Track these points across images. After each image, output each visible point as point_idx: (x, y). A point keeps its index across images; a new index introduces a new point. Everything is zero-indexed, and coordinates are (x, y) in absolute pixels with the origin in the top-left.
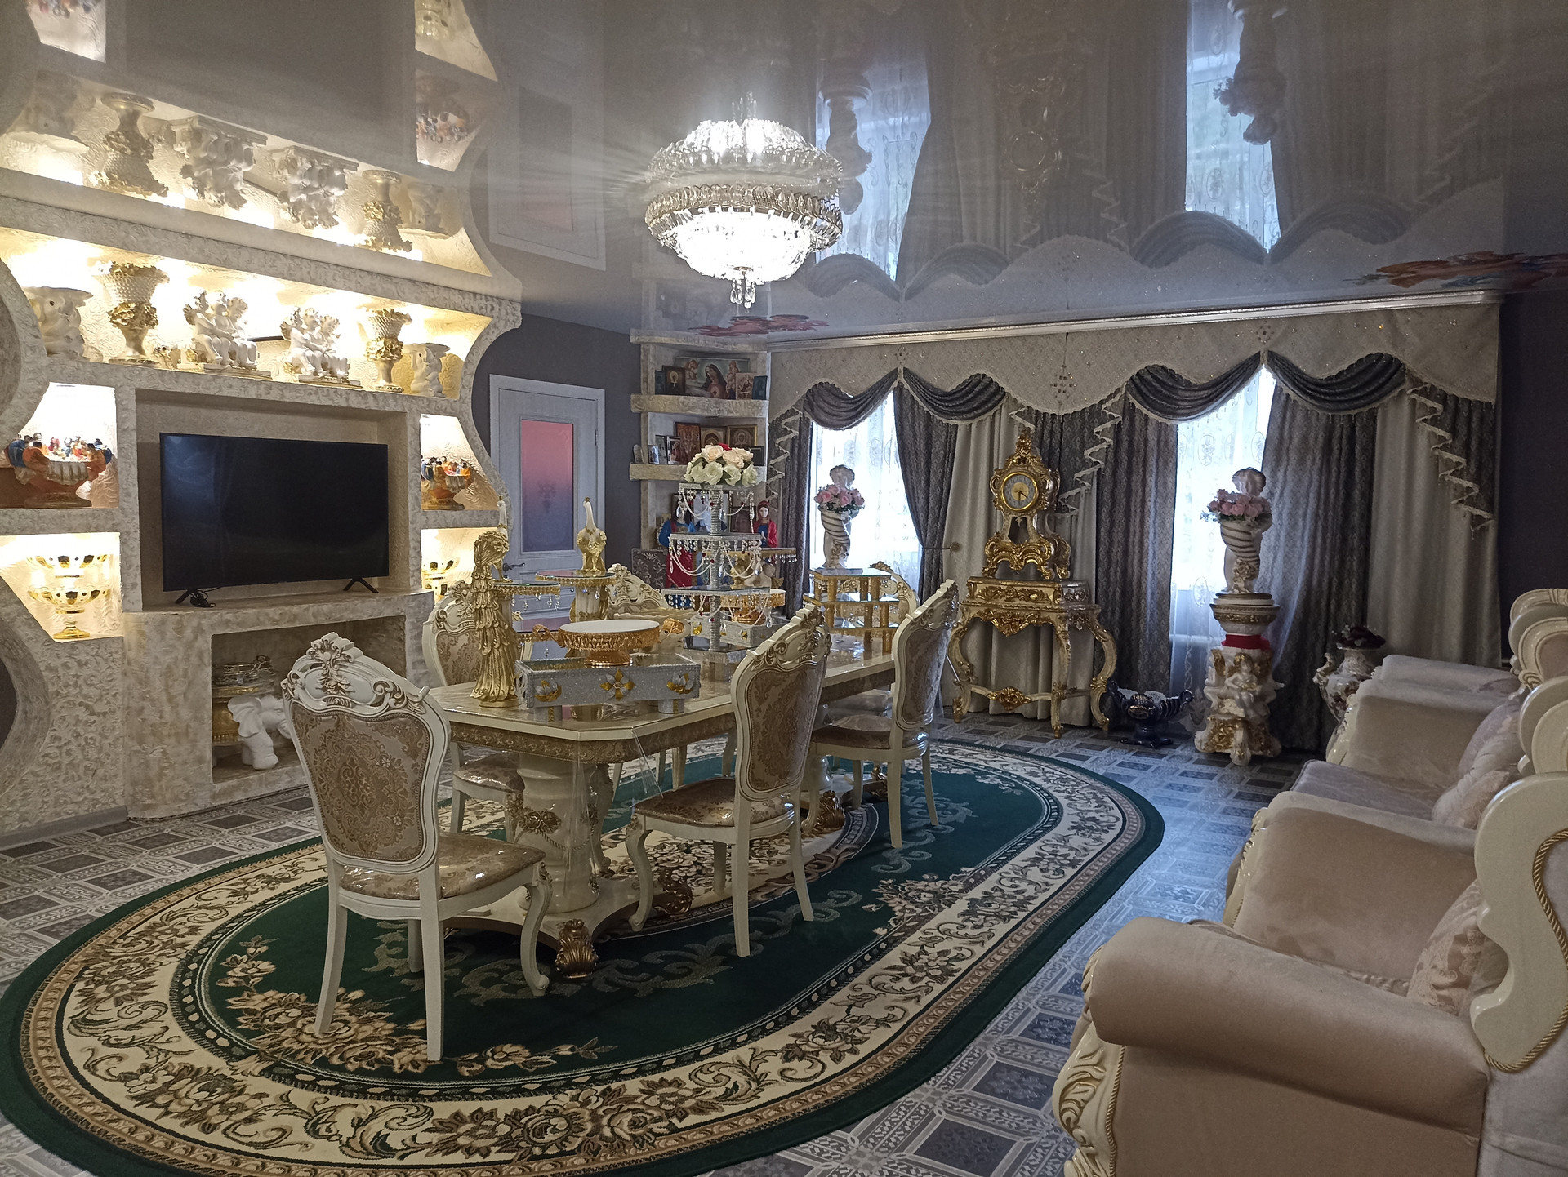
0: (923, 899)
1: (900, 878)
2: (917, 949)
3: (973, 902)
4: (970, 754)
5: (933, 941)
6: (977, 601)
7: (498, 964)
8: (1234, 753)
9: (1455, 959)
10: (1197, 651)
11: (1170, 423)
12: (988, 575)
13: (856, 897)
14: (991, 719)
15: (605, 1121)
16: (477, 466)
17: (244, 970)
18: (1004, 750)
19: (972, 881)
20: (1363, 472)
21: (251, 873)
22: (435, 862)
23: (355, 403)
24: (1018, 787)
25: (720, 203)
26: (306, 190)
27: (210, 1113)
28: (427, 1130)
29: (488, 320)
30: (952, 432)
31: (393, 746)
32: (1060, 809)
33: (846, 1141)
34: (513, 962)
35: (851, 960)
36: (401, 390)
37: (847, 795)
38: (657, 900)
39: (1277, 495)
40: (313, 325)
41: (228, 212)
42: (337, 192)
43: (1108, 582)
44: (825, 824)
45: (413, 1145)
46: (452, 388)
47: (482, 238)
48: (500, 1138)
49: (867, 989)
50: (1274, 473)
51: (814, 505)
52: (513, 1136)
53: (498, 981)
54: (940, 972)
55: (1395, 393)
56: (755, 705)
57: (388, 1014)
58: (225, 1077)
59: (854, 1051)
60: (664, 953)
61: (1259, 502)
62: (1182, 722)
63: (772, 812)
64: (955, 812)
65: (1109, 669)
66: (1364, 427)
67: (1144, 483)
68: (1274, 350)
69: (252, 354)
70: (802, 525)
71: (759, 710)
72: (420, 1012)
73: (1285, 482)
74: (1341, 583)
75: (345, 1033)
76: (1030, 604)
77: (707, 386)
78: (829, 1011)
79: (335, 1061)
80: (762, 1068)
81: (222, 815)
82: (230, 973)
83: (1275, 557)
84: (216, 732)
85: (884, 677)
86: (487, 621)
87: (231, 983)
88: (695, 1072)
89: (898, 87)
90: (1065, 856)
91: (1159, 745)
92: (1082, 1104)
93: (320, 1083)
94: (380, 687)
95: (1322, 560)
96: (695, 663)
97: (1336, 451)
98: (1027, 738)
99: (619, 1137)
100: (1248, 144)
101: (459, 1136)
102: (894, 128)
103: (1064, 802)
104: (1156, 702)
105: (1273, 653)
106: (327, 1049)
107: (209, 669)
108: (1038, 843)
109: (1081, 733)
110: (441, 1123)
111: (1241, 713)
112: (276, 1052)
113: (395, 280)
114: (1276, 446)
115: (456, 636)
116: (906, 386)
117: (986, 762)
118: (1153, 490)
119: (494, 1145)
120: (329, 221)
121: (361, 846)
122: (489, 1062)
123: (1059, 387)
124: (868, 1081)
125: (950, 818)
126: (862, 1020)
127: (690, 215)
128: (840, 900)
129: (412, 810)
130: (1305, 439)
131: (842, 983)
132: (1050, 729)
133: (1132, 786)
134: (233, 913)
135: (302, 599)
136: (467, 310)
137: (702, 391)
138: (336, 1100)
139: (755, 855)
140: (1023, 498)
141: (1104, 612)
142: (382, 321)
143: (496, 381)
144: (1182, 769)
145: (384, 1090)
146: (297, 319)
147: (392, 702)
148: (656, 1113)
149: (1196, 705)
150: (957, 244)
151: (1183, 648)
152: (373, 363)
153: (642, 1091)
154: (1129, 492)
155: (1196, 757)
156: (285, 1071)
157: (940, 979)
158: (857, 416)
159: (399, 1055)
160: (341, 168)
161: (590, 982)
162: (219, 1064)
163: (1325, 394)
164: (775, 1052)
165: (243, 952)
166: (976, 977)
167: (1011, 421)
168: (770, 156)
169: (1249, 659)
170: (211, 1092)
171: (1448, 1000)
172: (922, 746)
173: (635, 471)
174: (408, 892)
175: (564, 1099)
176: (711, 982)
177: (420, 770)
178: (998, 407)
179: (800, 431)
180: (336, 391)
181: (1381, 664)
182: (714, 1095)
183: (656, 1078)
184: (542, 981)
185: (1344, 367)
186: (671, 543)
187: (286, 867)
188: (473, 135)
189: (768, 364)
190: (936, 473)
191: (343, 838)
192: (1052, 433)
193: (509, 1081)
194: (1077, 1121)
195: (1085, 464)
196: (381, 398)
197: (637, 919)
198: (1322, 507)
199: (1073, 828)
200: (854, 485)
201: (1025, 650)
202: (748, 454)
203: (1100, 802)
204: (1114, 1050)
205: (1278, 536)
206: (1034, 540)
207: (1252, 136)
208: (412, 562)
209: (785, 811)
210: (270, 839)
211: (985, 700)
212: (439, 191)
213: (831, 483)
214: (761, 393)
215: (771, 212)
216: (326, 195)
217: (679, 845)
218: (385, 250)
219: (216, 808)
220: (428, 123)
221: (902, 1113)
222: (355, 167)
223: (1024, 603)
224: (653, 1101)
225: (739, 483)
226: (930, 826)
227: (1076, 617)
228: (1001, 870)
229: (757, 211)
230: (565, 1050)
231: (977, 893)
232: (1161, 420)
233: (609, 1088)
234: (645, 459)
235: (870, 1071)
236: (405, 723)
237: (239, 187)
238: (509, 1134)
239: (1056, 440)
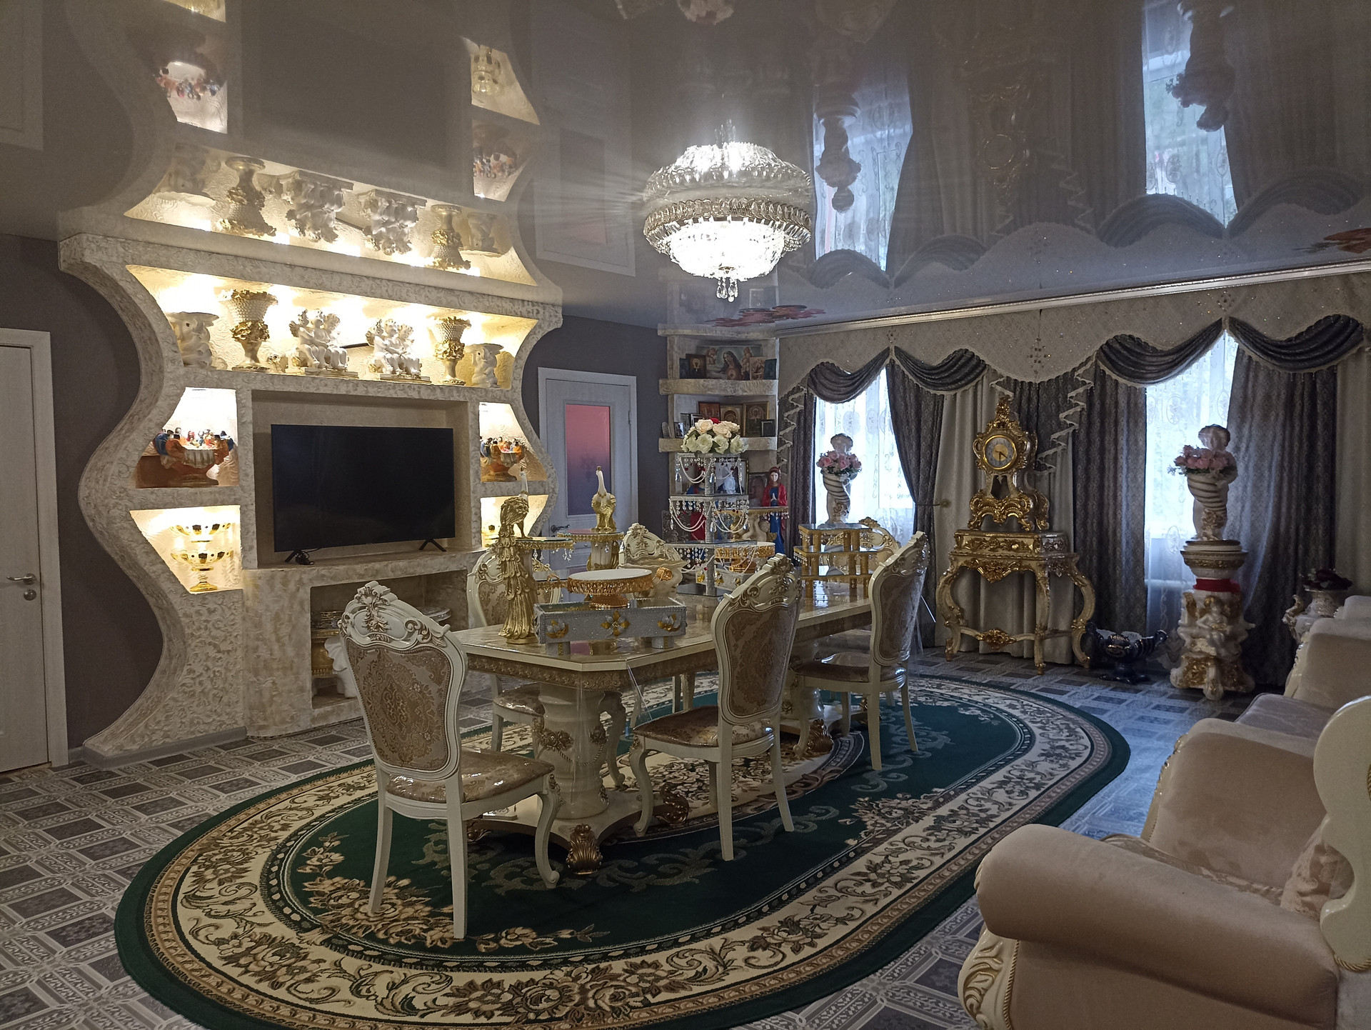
1: (876, 797)
3: (939, 819)
4: (956, 689)
5: (898, 852)
6: (964, 551)
7: (520, 861)
8: (1207, 688)
9: (1316, 866)
10: (1171, 595)
11: (1139, 386)
12: (974, 527)
13: (834, 812)
14: (981, 658)
15: (590, 994)
16: (527, 444)
17: (320, 860)
18: (989, 685)
19: (941, 800)
20: (1326, 426)
21: (334, 782)
22: (458, 771)
23: (425, 395)
24: (996, 717)
25: (702, 215)
26: (385, 224)
27: (279, 973)
28: (446, 995)
29: (534, 322)
30: (939, 401)
31: (421, 673)
32: (1032, 738)
33: (794, 1021)
34: (530, 859)
35: (821, 866)
36: (463, 383)
37: (836, 723)
38: (657, 811)
39: (1243, 449)
40: (391, 334)
41: (324, 245)
42: (410, 224)
43: (1086, 533)
44: (815, 749)
45: (433, 1006)
46: (506, 380)
47: (529, 256)
48: (503, 1004)
49: (832, 892)
50: (1239, 428)
52: (514, 1002)
53: (520, 874)
54: (899, 879)
55: (1354, 351)
56: (733, 642)
57: (427, 899)
58: (293, 945)
59: (812, 945)
60: (661, 855)
61: (1224, 456)
62: (1159, 660)
63: (752, 735)
64: (934, 739)
65: (1089, 611)
66: (1324, 383)
67: (1116, 442)
68: (1235, 316)
69: (343, 358)
71: (736, 646)
73: (1250, 436)
74: (1308, 530)
75: (391, 913)
76: (1011, 553)
77: (724, 370)
78: (796, 909)
79: (381, 935)
80: (730, 955)
81: (320, 735)
82: (308, 862)
83: (1243, 507)
84: (315, 667)
85: (862, 619)
86: (511, 572)
87: (308, 870)
88: (672, 956)
89: (884, 104)
90: (1031, 780)
91: (1136, 681)
92: (983, 992)
93: (367, 953)
94: (410, 625)
95: (1289, 508)
96: (682, 605)
97: (1298, 408)
98: (1011, 675)
99: (600, 1008)
100: (1203, 132)
101: (470, 1001)
102: (881, 140)
103: (1037, 732)
104: (1132, 641)
105: (1244, 596)
106: (376, 926)
107: (309, 615)
108: (1008, 768)
109: (1063, 670)
110: (458, 990)
111: (1212, 651)
112: (335, 926)
113: (457, 293)
114: (1240, 403)
115: (495, 585)
116: (898, 362)
117: (970, 695)
118: (1125, 448)
119: (498, 1009)
120: (404, 247)
121: (400, 758)
122: (503, 941)
123: (1034, 358)
124: (821, 970)
125: (930, 744)
126: (823, 918)
127: (678, 226)
128: (819, 815)
129: (438, 728)
130: (1268, 397)
131: (810, 886)
132: (1033, 667)
133: (1105, 718)
134: (317, 813)
135: (385, 557)
136: (516, 315)
137: (721, 375)
138: (377, 967)
139: (750, 774)
140: (1003, 459)
141: (1082, 560)
142: (447, 327)
143: (543, 372)
144: (1155, 703)
145: (416, 960)
146: (379, 330)
147: (420, 637)
148: (634, 990)
149: (1174, 645)
150: (939, 237)
151: (1157, 591)
152: (441, 361)
153: (624, 970)
154: (1102, 451)
155: (1171, 692)
156: (341, 942)
157: (898, 885)
158: (854, 390)
159: (431, 933)
160: (413, 205)
161: (594, 878)
162: (290, 934)
163: (1285, 354)
164: (743, 943)
165: (320, 845)
166: (931, 884)
167: (992, 390)
168: (745, 173)
169: (1219, 602)
170: (282, 957)
171: (1310, 906)
172: (900, 679)
173: (664, 445)
174: (437, 796)
175: (559, 974)
176: (697, 881)
177: (443, 694)
178: (980, 378)
179: (805, 405)
180: (410, 386)
181: (1343, 604)
182: (685, 976)
183: (638, 960)
184: (554, 875)
185: (1304, 328)
186: (671, 504)
187: (363, 777)
188: (521, 170)
190: (925, 438)
191: (388, 752)
192: (1029, 400)
193: (518, 958)
194: (979, 1007)
195: (1061, 426)
196: (447, 390)
197: (640, 826)
198: (1287, 459)
199: (1042, 755)
200: (852, 451)
201: (1011, 595)
202: (735, 426)
203: (1072, 732)
204: (1010, 944)
205: (1245, 487)
206: (1014, 496)
207: (1202, 124)
208: (473, 525)
209: (765, 734)
210: (353, 755)
211: (974, 641)
212: (493, 218)
213: (831, 449)
214: (771, 374)
215: (746, 219)
216: (402, 227)
217: (686, 765)
218: (450, 269)
219: (315, 729)
220: (482, 163)
221: (848, 999)
222: (424, 203)
223: (1006, 552)
224: (633, 979)
225: (728, 451)
226: (909, 752)
227: (1055, 565)
228: (969, 791)
229: (733, 219)
230: (565, 934)
231: (944, 811)
232: (1130, 384)
233: (598, 967)
234: (672, 434)
235: (824, 962)
236: (431, 655)
237: (332, 225)
238: (511, 1001)
239: (1033, 406)
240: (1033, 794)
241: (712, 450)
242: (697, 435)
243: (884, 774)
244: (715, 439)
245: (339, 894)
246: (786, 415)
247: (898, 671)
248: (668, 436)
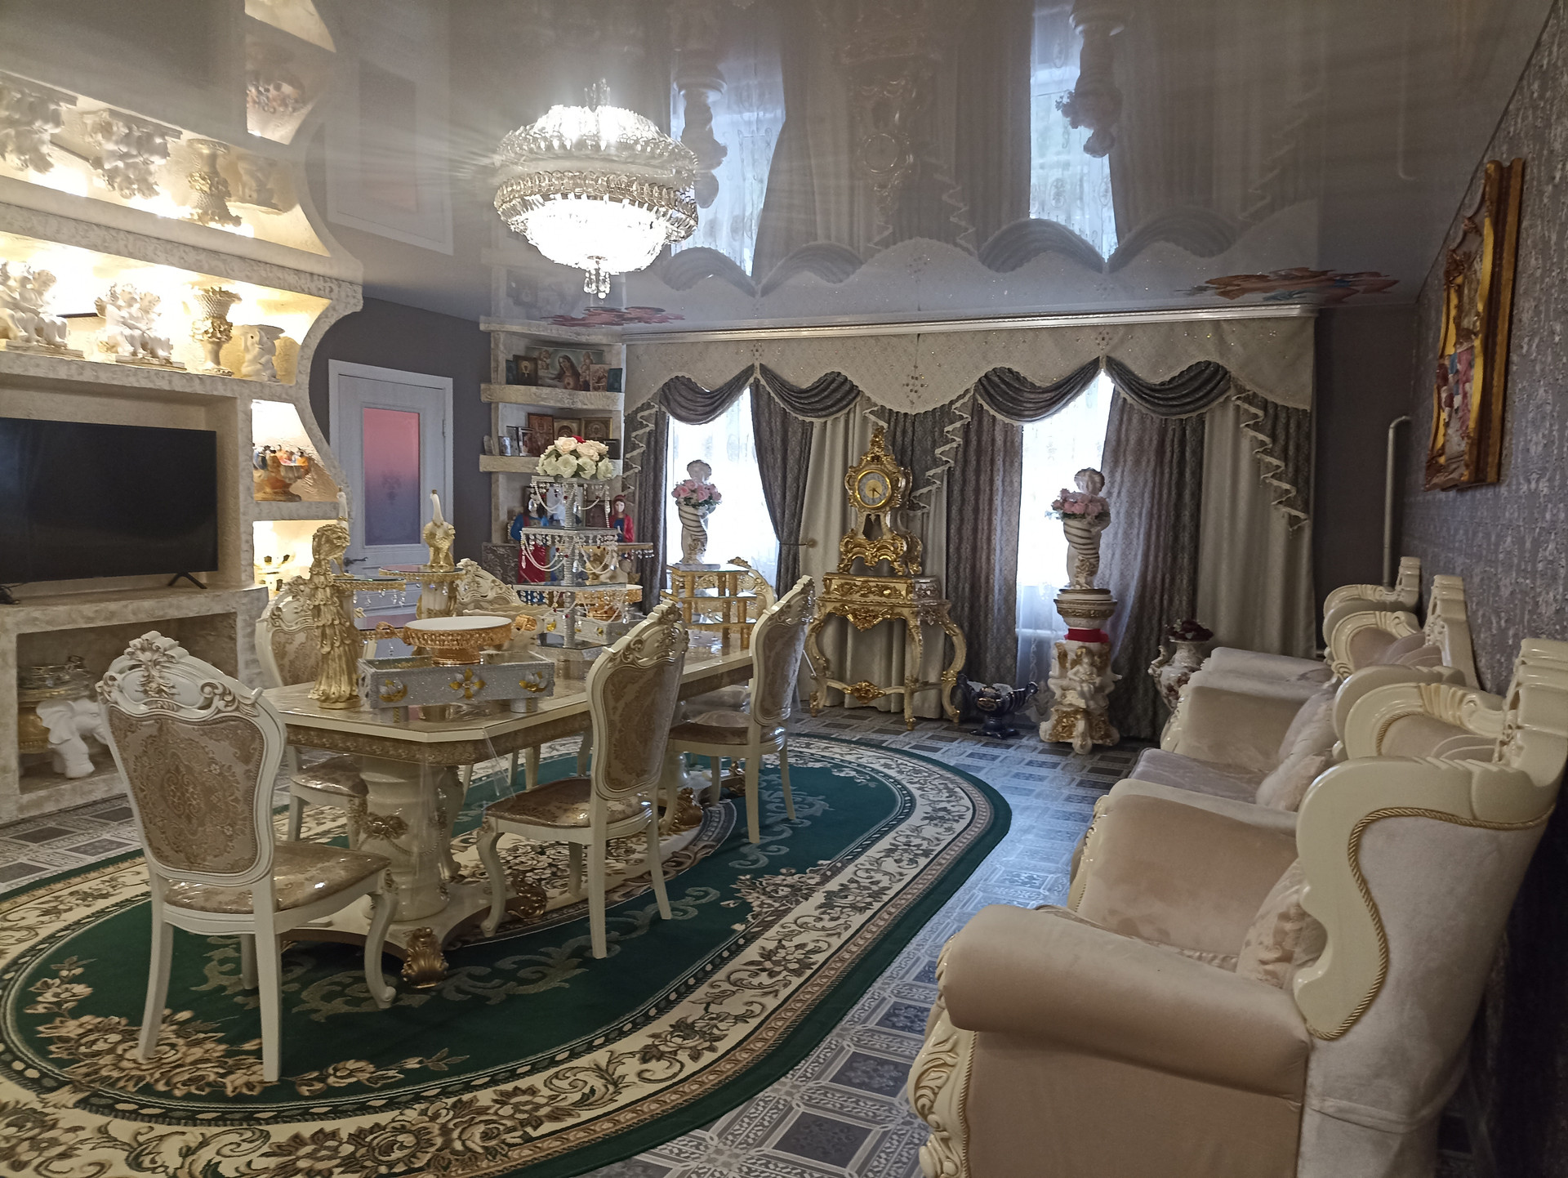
0: (781, 893)
1: (758, 874)
2: (775, 943)
3: (830, 895)
4: (827, 748)
5: (791, 935)
6: (832, 596)
7: (339, 977)
8: (1076, 742)
9: (1280, 934)
10: (1041, 645)
11: (1016, 424)
12: (843, 571)
13: (714, 894)
14: (847, 713)
15: (455, 1134)
16: (315, 455)
17: (56, 995)
18: (859, 743)
19: (829, 873)
20: (1193, 473)
21: (63, 890)
22: (270, 872)
23: (179, 386)
24: (873, 779)
25: (573, 190)
26: (122, 156)
27: (19, 1149)
28: (263, 1155)
29: (325, 302)
30: (807, 429)
31: (223, 751)
32: (913, 801)
33: (704, 1140)
34: (357, 973)
35: (709, 957)
36: (230, 374)
37: (705, 791)
38: (510, 905)
39: (1115, 494)
40: (131, 301)
41: (32, 176)
42: (157, 161)
43: (958, 578)
44: (683, 822)
45: (247, 1171)
47: (319, 216)
48: (344, 1159)
49: (726, 986)
50: (1112, 473)
51: (671, 501)
52: (358, 1155)
53: (341, 994)
54: (796, 966)
55: (1221, 399)
56: (612, 703)
57: (220, 1035)
58: (34, 1111)
59: (712, 1049)
60: (518, 958)
61: (1099, 501)
62: (1027, 712)
63: (629, 811)
64: (811, 805)
65: (959, 662)
66: (1194, 431)
67: (992, 481)
68: (1113, 355)
69: (62, 331)
70: (659, 520)
71: (615, 708)
72: (256, 1032)
73: (1122, 482)
74: (1173, 580)
75: (171, 1056)
76: (884, 599)
77: (560, 377)
78: (688, 1009)
79: (161, 1087)
80: (620, 1071)
81: (31, 828)
82: (40, 999)
83: (1113, 554)
84: (23, 738)
85: (742, 673)
86: (327, 617)
87: (41, 1009)
88: (550, 1079)
89: (753, 82)
90: (918, 846)
91: (1007, 736)
92: (936, 1090)
94: (207, 689)
95: (1156, 557)
96: (548, 660)
97: (1168, 454)
98: (880, 731)
99: (470, 1150)
100: (1088, 156)
101: (298, 1159)
102: (749, 123)
103: (917, 793)
104: (1004, 694)
105: (1112, 646)
106: (152, 1075)
107: (14, 672)
108: (893, 834)
109: (932, 725)
110: (279, 1147)
111: (1082, 704)
112: (93, 1081)
113: (223, 257)
114: (1115, 448)
115: (292, 634)
116: (763, 382)
117: (841, 755)
118: (1000, 489)
119: (337, 1166)
121: (188, 859)
122: (331, 1080)
124: (727, 1078)
125: (808, 811)
126: (720, 1017)
127: (541, 200)
128: (698, 898)
129: (244, 819)
130: (1140, 441)
131: (700, 981)
132: (902, 722)
133: (981, 776)
134: (44, 933)
135: (120, 595)
136: (303, 291)
137: (554, 382)
138: (161, 1129)
139: (611, 855)
140: (877, 496)
141: (954, 607)
142: (209, 300)
143: (335, 367)
144: (1028, 759)
145: (215, 1115)
146: (114, 296)
147: (221, 704)
148: (509, 1123)
149: (1041, 697)
150: (812, 243)
151: (1028, 641)
152: (199, 344)
153: (496, 1101)
154: (977, 491)
155: (1040, 747)
156: (103, 1101)
157: (797, 973)
158: (715, 410)
159: (232, 1077)
160: (163, 136)
161: (439, 991)
162: (28, 1097)
163: (1158, 398)
164: (633, 1054)
165: (55, 975)
166: (833, 969)
167: (865, 419)
168: (624, 146)
169: (1090, 652)
170: (20, 1127)
171: (1273, 974)
172: (780, 740)
173: (486, 463)
174: (240, 906)
175: (411, 1115)
176: (567, 985)
178: (852, 406)
179: (656, 424)
180: (157, 373)
181: (1209, 656)
182: (570, 1101)
183: (509, 1087)
184: (389, 992)
185: (1176, 373)
186: (523, 538)
187: (104, 882)
188: (309, 107)
189: (624, 356)
190: (792, 469)
191: (167, 850)
192: (904, 432)
193: (353, 1099)
194: (931, 1107)
195: (936, 463)
196: (208, 382)
197: (489, 925)
198: (1156, 507)
199: (926, 818)
200: (710, 481)
201: (880, 644)
202: (604, 447)
203: (952, 793)
204: (967, 1037)
205: (1116, 534)
206: (887, 537)
208: (244, 556)
209: (643, 809)
210: (85, 852)
211: (840, 694)
212: (272, 164)
213: (688, 477)
214: (616, 385)
215: (626, 201)
216: (146, 163)
217: (533, 847)
218: (213, 225)
219: (23, 821)
220: (259, 92)
221: (761, 1108)
222: (178, 135)
223: (878, 598)
224: (507, 1110)
225: (594, 477)
226: (787, 820)
227: (928, 612)
228: (857, 862)
229: (611, 199)
230: (412, 1064)
231: (833, 885)
232: (1007, 421)
233: (460, 1100)
234: (496, 450)
235: (727, 1067)
236: (237, 727)
237: (45, 149)
238: (353, 1153)
239: (908, 440)
240: (923, 861)
241: (576, 474)
242: (558, 455)
243: (763, 847)
244: (580, 461)
245: (92, 1038)
246: (634, 434)
247: (777, 732)
248: (491, 453)
